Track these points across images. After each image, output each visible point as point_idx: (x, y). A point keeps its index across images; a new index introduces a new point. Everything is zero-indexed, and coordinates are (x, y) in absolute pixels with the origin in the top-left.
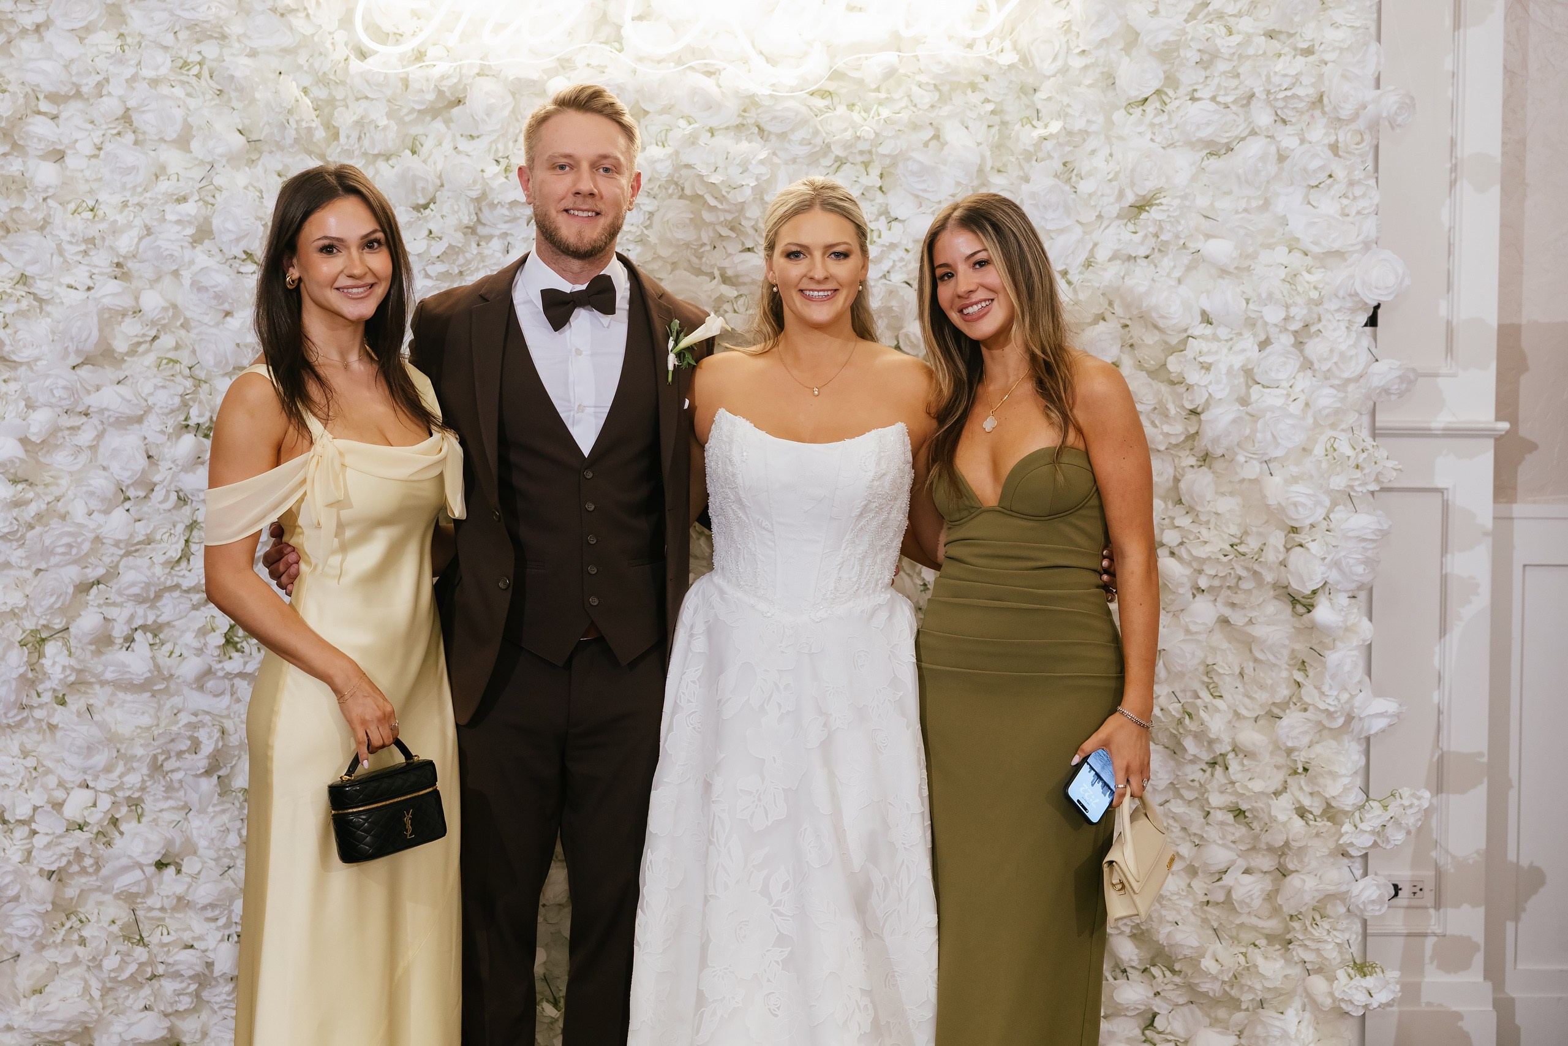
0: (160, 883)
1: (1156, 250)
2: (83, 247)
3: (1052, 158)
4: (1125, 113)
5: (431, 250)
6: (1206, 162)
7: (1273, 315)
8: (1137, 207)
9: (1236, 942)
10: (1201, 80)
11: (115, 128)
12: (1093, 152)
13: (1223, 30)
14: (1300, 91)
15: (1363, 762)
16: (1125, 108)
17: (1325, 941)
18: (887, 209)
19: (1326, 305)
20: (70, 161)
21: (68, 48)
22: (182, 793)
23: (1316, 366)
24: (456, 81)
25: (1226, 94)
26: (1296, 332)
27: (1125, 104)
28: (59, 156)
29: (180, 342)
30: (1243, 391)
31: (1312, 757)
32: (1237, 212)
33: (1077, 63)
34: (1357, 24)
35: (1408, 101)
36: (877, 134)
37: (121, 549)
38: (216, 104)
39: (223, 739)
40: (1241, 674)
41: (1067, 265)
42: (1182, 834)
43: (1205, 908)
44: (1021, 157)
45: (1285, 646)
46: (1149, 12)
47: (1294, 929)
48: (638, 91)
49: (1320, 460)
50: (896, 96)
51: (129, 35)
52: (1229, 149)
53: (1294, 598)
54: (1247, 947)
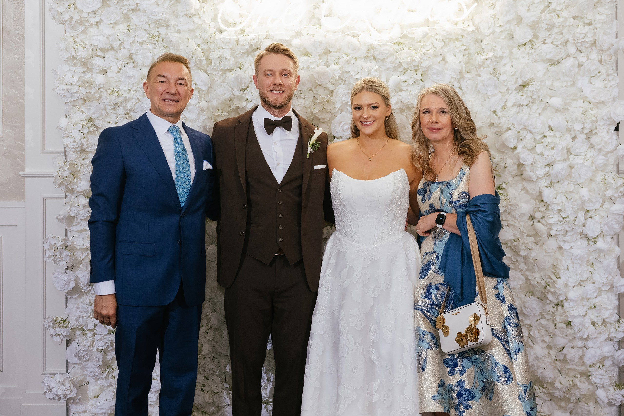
1: (531, 102)
2: (114, 107)
4: (517, 49)
5: (248, 106)
6: (549, 68)
7: (578, 127)
8: (523, 86)
9: (568, 376)
10: (547, 36)
11: (126, 61)
12: (505, 64)
13: (556, 16)
14: (587, 39)
15: (617, 303)
17: (604, 375)
19: (599, 123)
20: (109, 74)
21: (108, 31)
23: (596, 147)
24: (257, 41)
25: (557, 41)
26: (587, 133)
27: (517, 46)
28: (105, 72)
30: (566, 157)
31: (597, 301)
32: (562, 87)
33: (498, 30)
34: (609, 13)
36: (420, 59)
40: (568, 269)
41: (495, 108)
42: (545, 333)
43: (555, 362)
44: (477, 67)
45: (585, 257)
46: (526, 10)
47: (591, 370)
48: (327, 44)
49: (599, 183)
50: (427, 44)
51: (131, 25)
52: (559, 63)
53: (589, 239)
54: (573, 377)
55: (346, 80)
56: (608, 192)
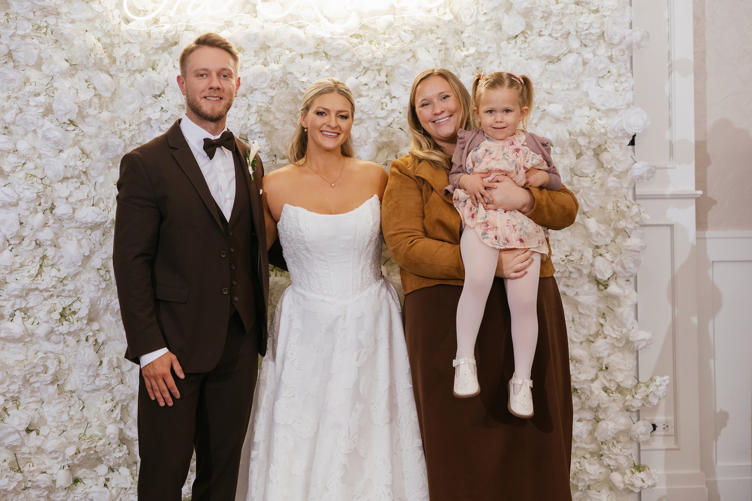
0: (29, 440)
3: (471, 65)
4: (507, 43)
6: (547, 66)
7: (582, 141)
10: (544, 26)
11: (3, 60)
12: (491, 62)
13: (554, 2)
14: (592, 31)
15: (635, 364)
16: (507, 40)
17: (619, 455)
18: (390, 92)
19: (609, 136)
22: (39, 394)
23: (605, 166)
24: (174, 33)
25: (556, 33)
26: (595, 149)
27: (506, 38)
29: (37, 165)
30: (569, 178)
31: (610, 361)
32: (563, 90)
33: (482, 19)
35: (646, 35)
36: (384, 56)
37: (7, 270)
38: (54, 47)
39: (59, 365)
40: (573, 320)
44: (456, 65)
45: (594, 306)
47: (604, 449)
48: (265, 37)
49: (610, 212)
50: (393, 36)
51: (11, 14)
52: (559, 60)
53: (598, 282)
54: (580, 458)
55: (289, 83)
56: (621, 222)
